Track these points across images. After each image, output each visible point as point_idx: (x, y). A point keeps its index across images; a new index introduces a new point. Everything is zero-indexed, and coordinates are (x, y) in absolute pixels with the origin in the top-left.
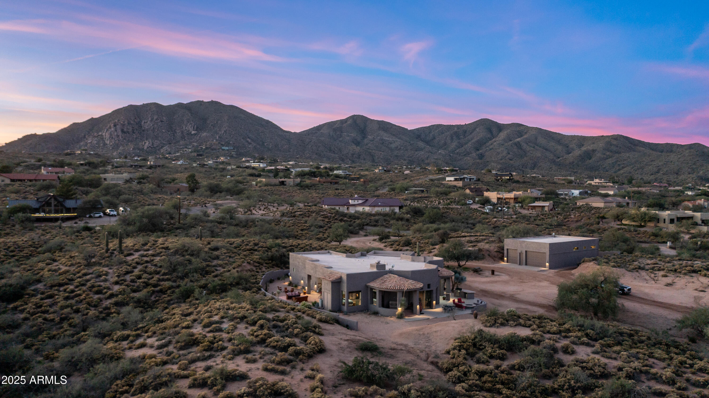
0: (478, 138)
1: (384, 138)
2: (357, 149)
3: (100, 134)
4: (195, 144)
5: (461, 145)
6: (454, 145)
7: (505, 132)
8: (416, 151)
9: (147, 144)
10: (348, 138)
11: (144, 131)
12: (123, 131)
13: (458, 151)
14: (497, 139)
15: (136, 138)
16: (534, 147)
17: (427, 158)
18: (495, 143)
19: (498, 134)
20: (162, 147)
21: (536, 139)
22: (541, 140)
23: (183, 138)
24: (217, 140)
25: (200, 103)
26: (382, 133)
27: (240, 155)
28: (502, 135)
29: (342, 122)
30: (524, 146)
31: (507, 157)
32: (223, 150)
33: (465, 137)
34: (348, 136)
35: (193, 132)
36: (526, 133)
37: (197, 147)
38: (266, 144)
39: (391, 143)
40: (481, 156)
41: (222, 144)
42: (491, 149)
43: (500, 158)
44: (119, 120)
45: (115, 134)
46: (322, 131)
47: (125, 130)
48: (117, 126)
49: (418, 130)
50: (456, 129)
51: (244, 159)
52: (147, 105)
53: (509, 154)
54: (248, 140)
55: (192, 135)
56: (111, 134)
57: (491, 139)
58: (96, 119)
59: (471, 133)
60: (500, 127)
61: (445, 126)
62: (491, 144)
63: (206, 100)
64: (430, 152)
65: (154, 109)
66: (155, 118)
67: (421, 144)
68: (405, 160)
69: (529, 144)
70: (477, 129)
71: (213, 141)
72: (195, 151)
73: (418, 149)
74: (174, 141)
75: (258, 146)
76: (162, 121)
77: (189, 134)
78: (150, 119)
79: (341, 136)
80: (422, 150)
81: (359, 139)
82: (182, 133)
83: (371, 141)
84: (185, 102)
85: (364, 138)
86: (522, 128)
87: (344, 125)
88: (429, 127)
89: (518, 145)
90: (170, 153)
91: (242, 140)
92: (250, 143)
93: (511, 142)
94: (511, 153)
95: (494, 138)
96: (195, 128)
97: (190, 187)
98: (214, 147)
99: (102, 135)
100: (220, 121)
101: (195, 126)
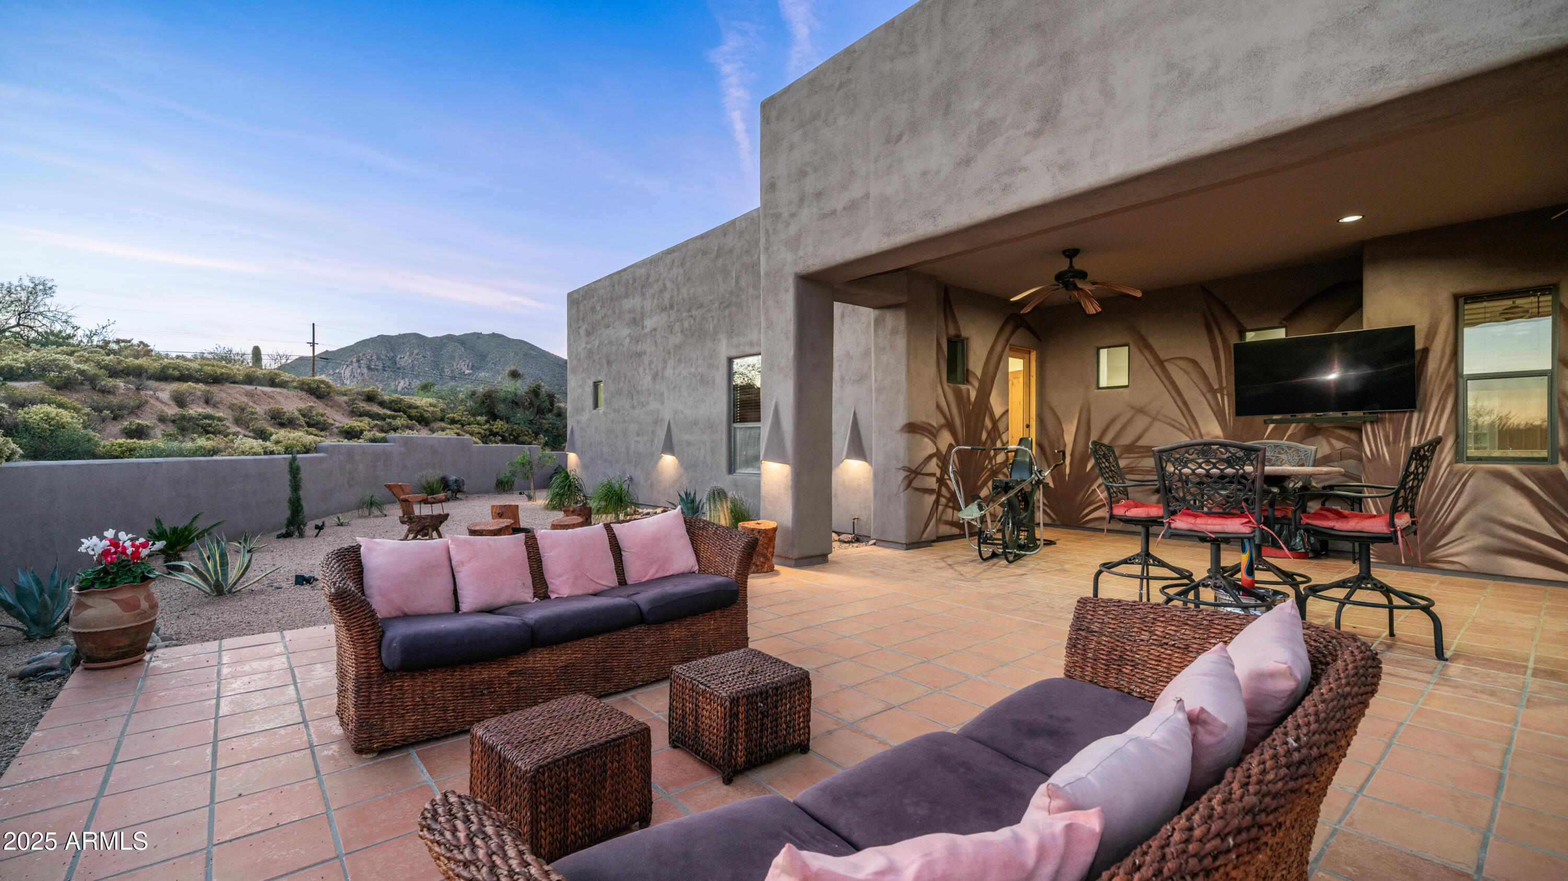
3: (337, 371)
11: (399, 368)
12: (369, 368)
15: (388, 378)
23: (453, 378)
25: (478, 336)
35: (467, 372)
44: (364, 355)
45: (359, 371)
47: (373, 367)
48: (362, 362)
52: (405, 335)
56: (352, 372)
58: (331, 352)
63: (485, 332)
65: (414, 341)
66: (416, 352)
71: (494, 382)
74: (441, 383)
76: (425, 357)
77: (462, 373)
78: (408, 354)
82: (452, 371)
84: (457, 334)
96: (470, 366)
99: (340, 373)
100: (503, 359)
101: (470, 364)
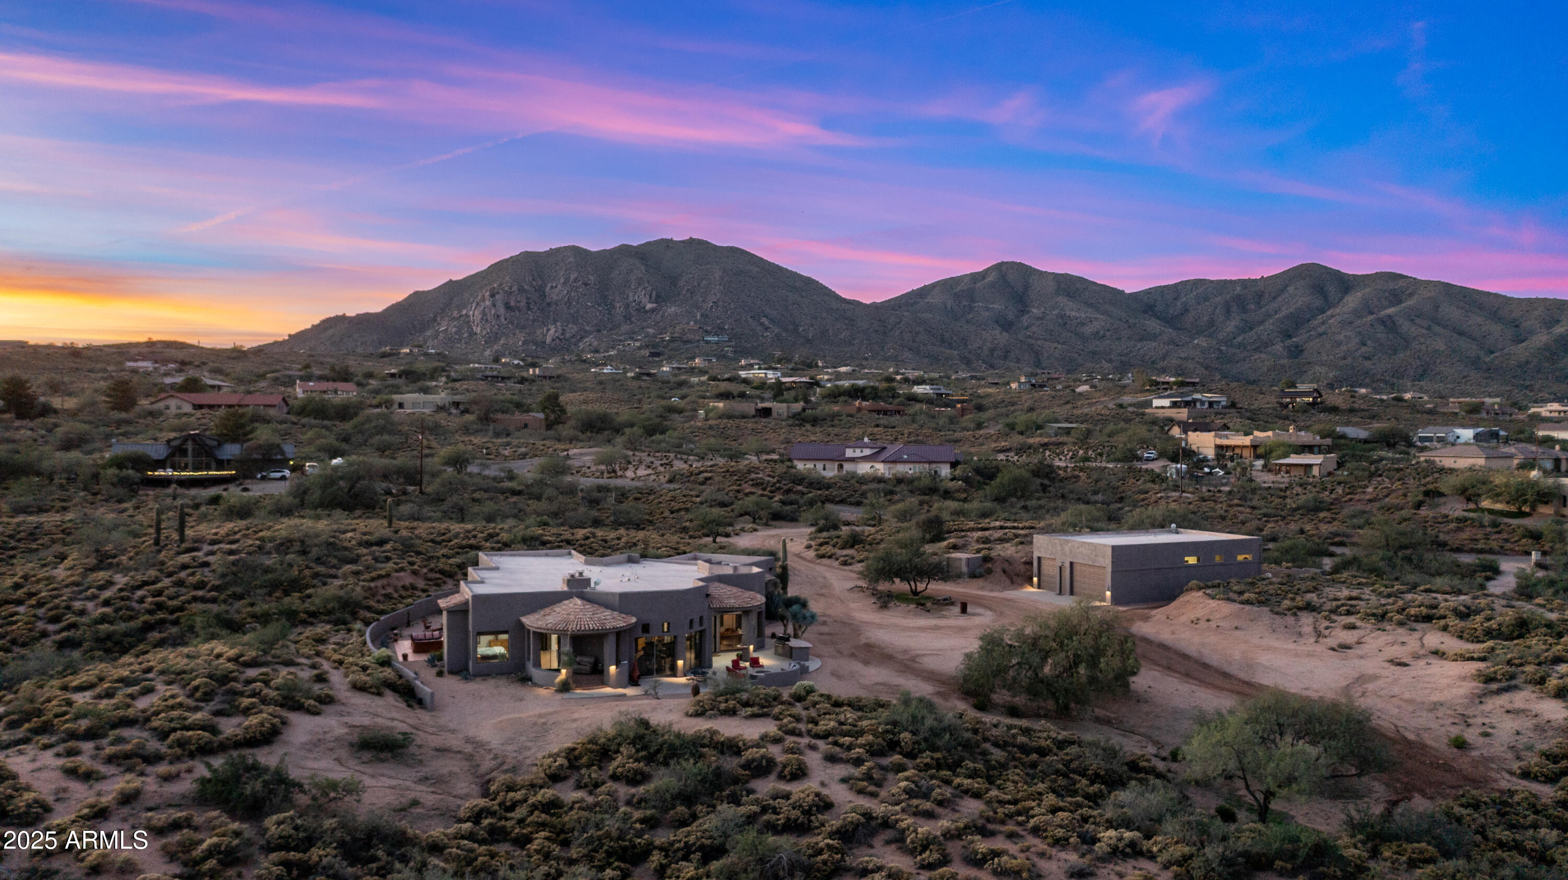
0: (1292, 310)
1: (1068, 313)
2: (1003, 338)
3: (464, 312)
4: (651, 331)
5: (1248, 327)
6: (1231, 325)
7: (1359, 294)
8: (1141, 340)
9: (552, 331)
10: (987, 314)
11: (549, 304)
12: (508, 307)
13: (1240, 339)
14: (1337, 310)
15: (534, 321)
16: (1429, 328)
17: (1164, 358)
18: (1331, 321)
19: (1341, 299)
20: (582, 338)
21: (1437, 307)
22: (1451, 312)
23: (628, 318)
24: (696, 322)
25: (667, 244)
26: (1062, 300)
27: (743, 352)
28: (1352, 301)
29: (975, 278)
30: (1405, 326)
31: (1358, 353)
32: (708, 342)
33: (1261, 308)
34: (987, 309)
35: (649, 306)
36: (1411, 295)
37: (655, 336)
38: (801, 329)
39: (1083, 324)
40: (1296, 352)
41: (706, 331)
42: (1321, 335)
43: (1342, 354)
44: (501, 284)
45: (493, 311)
46: (929, 299)
47: (512, 304)
48: (497, 296)
49: (1148, 292)
50: (1238, 288)
51: (743, 362)
52: (558, 250)
53: (1364, 344)
54: (764, 320)
55: (647, 312)
56: (484, 313)
57: (1322, 311)
58: (456, 282)
59: (1274, 298)
60: (1346, 283)
61: (1212, 282)
62: (1323, 323)
63: (678, 238)
64: (1172, 342)
65: (572, 259)
66: (573, 277)
67: (1153, 325)
68: (1110, 361)
69: (1417, 321)
70: (1291, 289)
71: (688, 323)
72: (647, 346)
73: (1145, 336)
74: (609, 326)
75: (784, 334)
76: (586, 284)
77: (641, 310)
78: (562, 280)
79: (971, 309)
80: (1154, 337)
81: (1011, 316)
82: (627, 306)
83: (1038, 319)
84: (636, 243)
85: (1023, 312)
86: (1401, 283)
87: (979, 285)
88: (1176, 285)
89: (1389, 324)
90: (597, 351)
91: (751, 320)
92: (767, 329)
93: (1372, 317)
94: (1369, 342)
95: (1330, 308)
96: (653, 296)
97: (546, 419)
98: (690, 336)
99: (467, 316)
100: (704, 282)
101: (654, 293)
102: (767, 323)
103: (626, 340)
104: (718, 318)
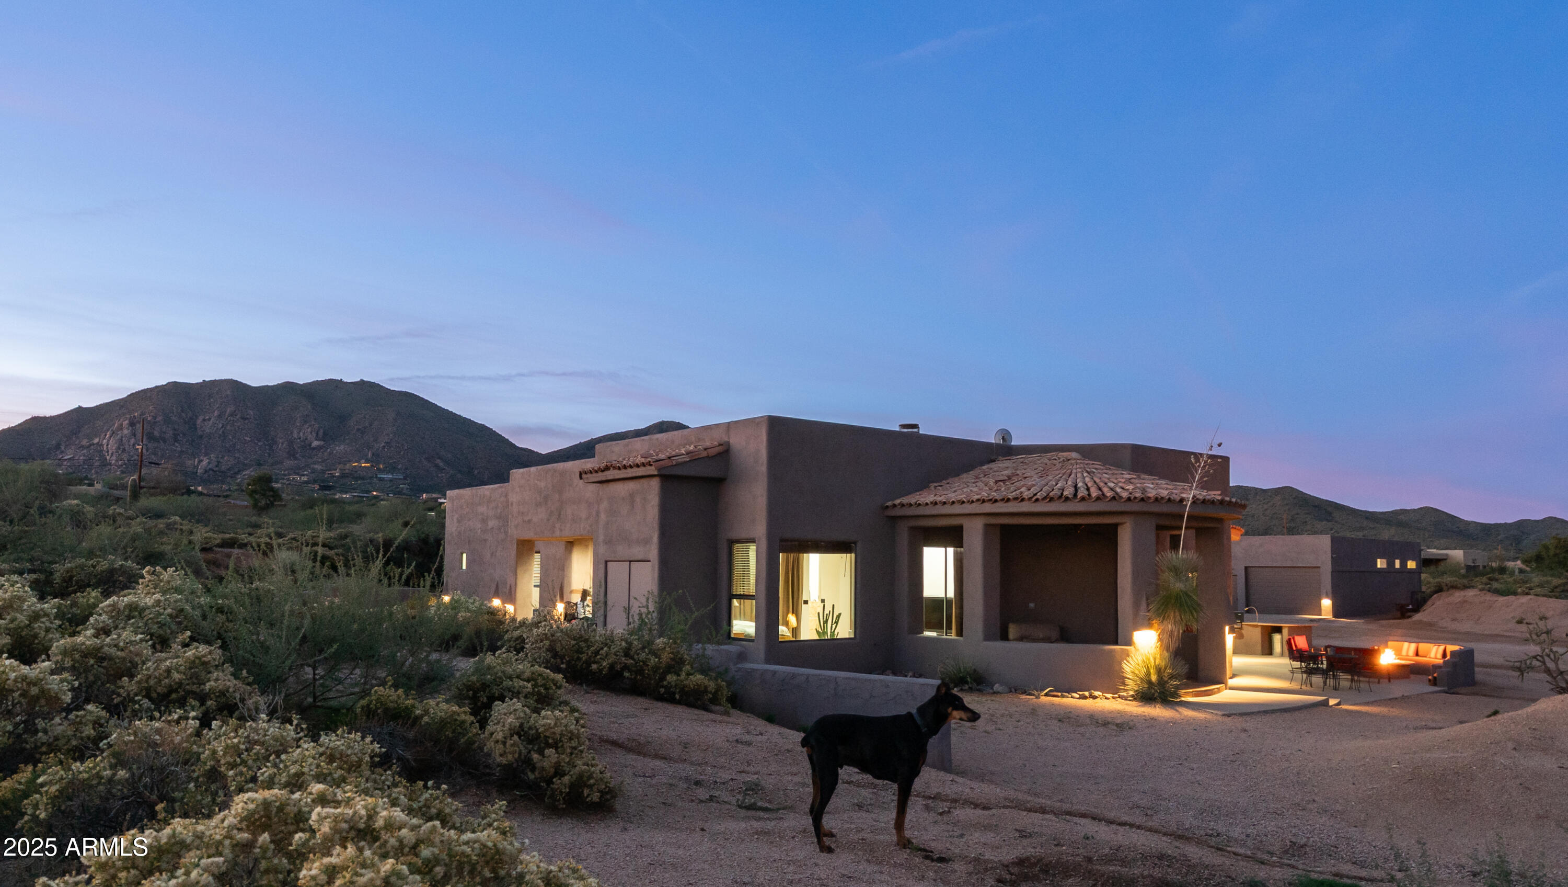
3: (96, 441)
4: (318, 467)
9: (205, 462)
11: (201, 437)
23: (292, 455)
24: (367, 461)
25: (334, 385)
27: (419, 491)
32: (381, 479)
35: (315, 443)
37: (323, 472)
38: (476, 472)
41: (379, 469)
44: (142, 414)
47: (156, 434)
51: (424, 496)
54: (438, 461)
55: (314, 449)
56: (121, 443)
63: (348, 379)
71: (359, 461)
72: (315, 481)
74: (270, 461)
75: (459, 476)
76: (244, 419)
77: (307, 446)
78: (216, 413)
82: (291, 443)
91: (425, 463)
92: (441, 470)
96: (321, 434)
98: (360, 473)
99: (100, 445)
100: (376, 423)
101: (322, 431)
102: (441, 464)
103: (289, 474)
104: (390, 458)
